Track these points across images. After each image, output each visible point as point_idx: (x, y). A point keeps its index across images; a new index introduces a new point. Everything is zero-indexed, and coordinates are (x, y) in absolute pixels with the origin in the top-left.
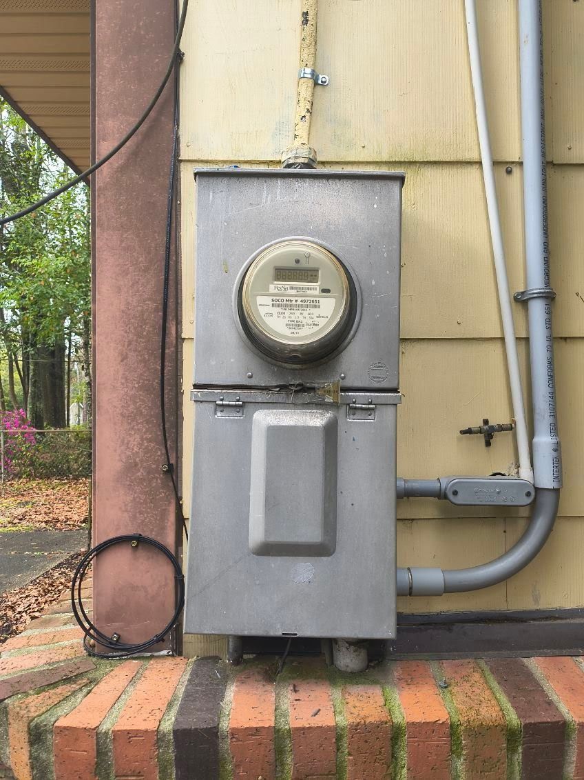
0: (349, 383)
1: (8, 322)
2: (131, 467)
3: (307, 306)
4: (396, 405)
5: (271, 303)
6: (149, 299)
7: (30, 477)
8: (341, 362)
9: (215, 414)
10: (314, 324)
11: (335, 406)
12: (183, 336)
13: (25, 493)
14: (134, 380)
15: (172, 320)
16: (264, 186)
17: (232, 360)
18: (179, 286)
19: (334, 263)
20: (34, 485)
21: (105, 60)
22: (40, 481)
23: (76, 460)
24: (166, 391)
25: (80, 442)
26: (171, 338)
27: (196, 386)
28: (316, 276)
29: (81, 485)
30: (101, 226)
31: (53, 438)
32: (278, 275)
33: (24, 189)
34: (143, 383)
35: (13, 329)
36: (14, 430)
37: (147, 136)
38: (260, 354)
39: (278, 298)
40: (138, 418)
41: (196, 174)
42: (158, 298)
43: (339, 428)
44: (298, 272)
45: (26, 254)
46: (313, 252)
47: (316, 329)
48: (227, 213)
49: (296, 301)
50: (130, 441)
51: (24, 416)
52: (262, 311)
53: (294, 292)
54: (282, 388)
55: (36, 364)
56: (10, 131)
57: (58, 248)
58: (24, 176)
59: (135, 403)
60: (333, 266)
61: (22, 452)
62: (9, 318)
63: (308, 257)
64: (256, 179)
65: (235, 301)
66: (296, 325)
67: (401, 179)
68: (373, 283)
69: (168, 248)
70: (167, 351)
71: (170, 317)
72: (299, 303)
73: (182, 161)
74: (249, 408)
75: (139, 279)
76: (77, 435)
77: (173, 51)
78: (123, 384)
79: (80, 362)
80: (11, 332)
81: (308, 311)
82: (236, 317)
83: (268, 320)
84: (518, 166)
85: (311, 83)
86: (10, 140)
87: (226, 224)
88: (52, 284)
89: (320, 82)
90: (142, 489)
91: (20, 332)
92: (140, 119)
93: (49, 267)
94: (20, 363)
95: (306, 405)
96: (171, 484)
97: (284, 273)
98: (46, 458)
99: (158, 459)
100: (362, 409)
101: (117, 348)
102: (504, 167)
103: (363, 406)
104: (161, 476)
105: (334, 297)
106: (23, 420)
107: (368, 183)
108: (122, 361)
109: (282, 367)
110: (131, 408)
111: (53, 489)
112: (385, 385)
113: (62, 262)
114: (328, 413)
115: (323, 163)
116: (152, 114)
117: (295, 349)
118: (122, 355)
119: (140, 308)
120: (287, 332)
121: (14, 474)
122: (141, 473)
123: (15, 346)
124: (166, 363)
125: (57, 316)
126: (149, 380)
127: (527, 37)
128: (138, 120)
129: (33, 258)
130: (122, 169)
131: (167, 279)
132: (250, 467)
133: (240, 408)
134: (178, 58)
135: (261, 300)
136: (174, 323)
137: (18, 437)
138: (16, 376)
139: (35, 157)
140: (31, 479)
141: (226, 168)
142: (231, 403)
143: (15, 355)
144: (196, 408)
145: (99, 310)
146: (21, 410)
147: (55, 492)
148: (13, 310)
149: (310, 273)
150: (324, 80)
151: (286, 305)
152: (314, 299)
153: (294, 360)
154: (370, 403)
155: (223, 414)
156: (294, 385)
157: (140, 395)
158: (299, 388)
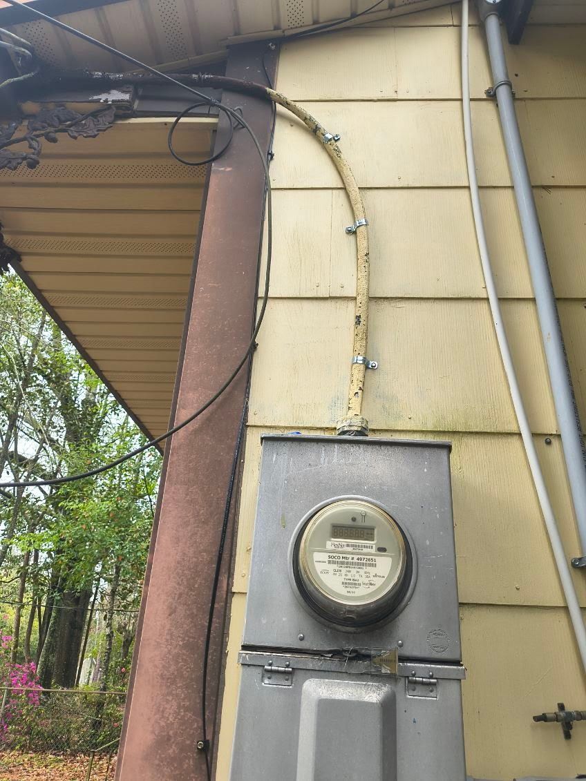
0: (408, 651)
1: (41, 565)
2: (162, 741)
3: (363, 564)
4: (460, 680)
5: (327, 559)
6: (205, 551)
7: (24, 749)
8: (398, 627)
9: (262, 681)
10: (371, 584)
11: (392, 678)
12: (234, 590)
13: (14, 769)
14: (179, 636)
15: (225, 572)
16: (323, 449)
17: (284, 619)
18: (235, 538)
19: (390, 524)
20: (26, 760)
21: (194, 347)
22: (34, 755)
23: (78, 729)
24: (210, 651)
25: (87, 707)
26: (222, 592)
27: (245, 647)
28: (372, 534)
29: (78, 764)
30: (170, 480)
31: (58, 699)
32: (335, 532)
33: (85, 439)
34: (188, 640)
35: (45, 573)
36: (20, 687)
37: (221, 406)
38: (313, 613)
39: (334, 555)
40: (178, 680)
41: (262, 439)
42: (214, 550)
43: (397, 705)
44: (354, 530)
45: (74, 497)
46: (369, 511)
47: (372, 589)
48: (288, 472)
49: (353, 559)
50: (166, 708)
51: (34, 671)
52: (319, 567)
53: (350, 549)
54: (336, 653)
55: (59, 611)
56: (83, 390)
57: (105, 493)
58: (87, 427)
59: (177, 663)
60: (389, 526)
61: (22, 716)
62: (43, 560)
63: (364, 516)
64: (315, 444)
65: (290, 558)
66: (351, 584)
67: (448, 448)
68: (428, 543)
69: (229, 503)
70: (216, 606)
71: (223, 569)
72: (355, 560)
73: (248, 426)
74: (299, 675)
75: (198, 531)
76: (86, 697)
77: (250, 343)
78: (167, 640)
79: (103, 610)
80: (42, 575)
81: (365, 570)
82: (291, 572)
83: (323, 577)
84: (556, 438)
85: (362, 367)
86: (81, 397)
87: (286, 482)
88: (93, 527)
89: (370, 367)
90: (172, 771)
91: (50, 575)
92: (218, 392)
93: (93, 511)
94: (43, 609)
95: (361, 676)
96: (204, 767)
97: (341, 530)
98: (46, 725)
99: (193, 733)
100: (423, 683)
101: (167, 600)
102: (543, 439)
103: (424, 680)
104: (195, 755)
105: (391, 556)
106: (32, 676)
107: (419, 450)
108: (170, 615)
109: (335, 629)
110: (173, 668)
111: (46, 766)
112: (445, 655)
113: (107, 506)
114: (385, 686)
115: (374, 431)
116: (227, 388)
117: (351, 610)
118: (171, 608)
119: (195, 560)
120: (343, 591)
121: (7, 744)
122: (172, 750)
123: (42, 590)
124: (214, 620)
125: (91, 561)
126: (194, 638)
127: (549, 334)
128: (215, 394)
129: (80, 501)
130: (196, 432)
131: (224, 532)
132: (297, 750)
133: (288, 675)
134: (254, 347)
135: (317, 556)
136: (226, 576)
137: (21, 697)
138: (36, 623)
139: (101, 412)
140: (25, 751)
141: (289, 434)
142: (280, 669)
143: (40, 600)
144: (243, 672)
145: (156, 560)
146: (32, 664)
147: (47, 770)
148: (49, 553)
149: (366, 531)
150: (374, 365)
151: (342, 563)
152: (371, 557)
153: (347, 621)
154: (431, 677)
155: (270, 681)
156: (348, 651)
157: (184, 654)
158: (354, 655)
